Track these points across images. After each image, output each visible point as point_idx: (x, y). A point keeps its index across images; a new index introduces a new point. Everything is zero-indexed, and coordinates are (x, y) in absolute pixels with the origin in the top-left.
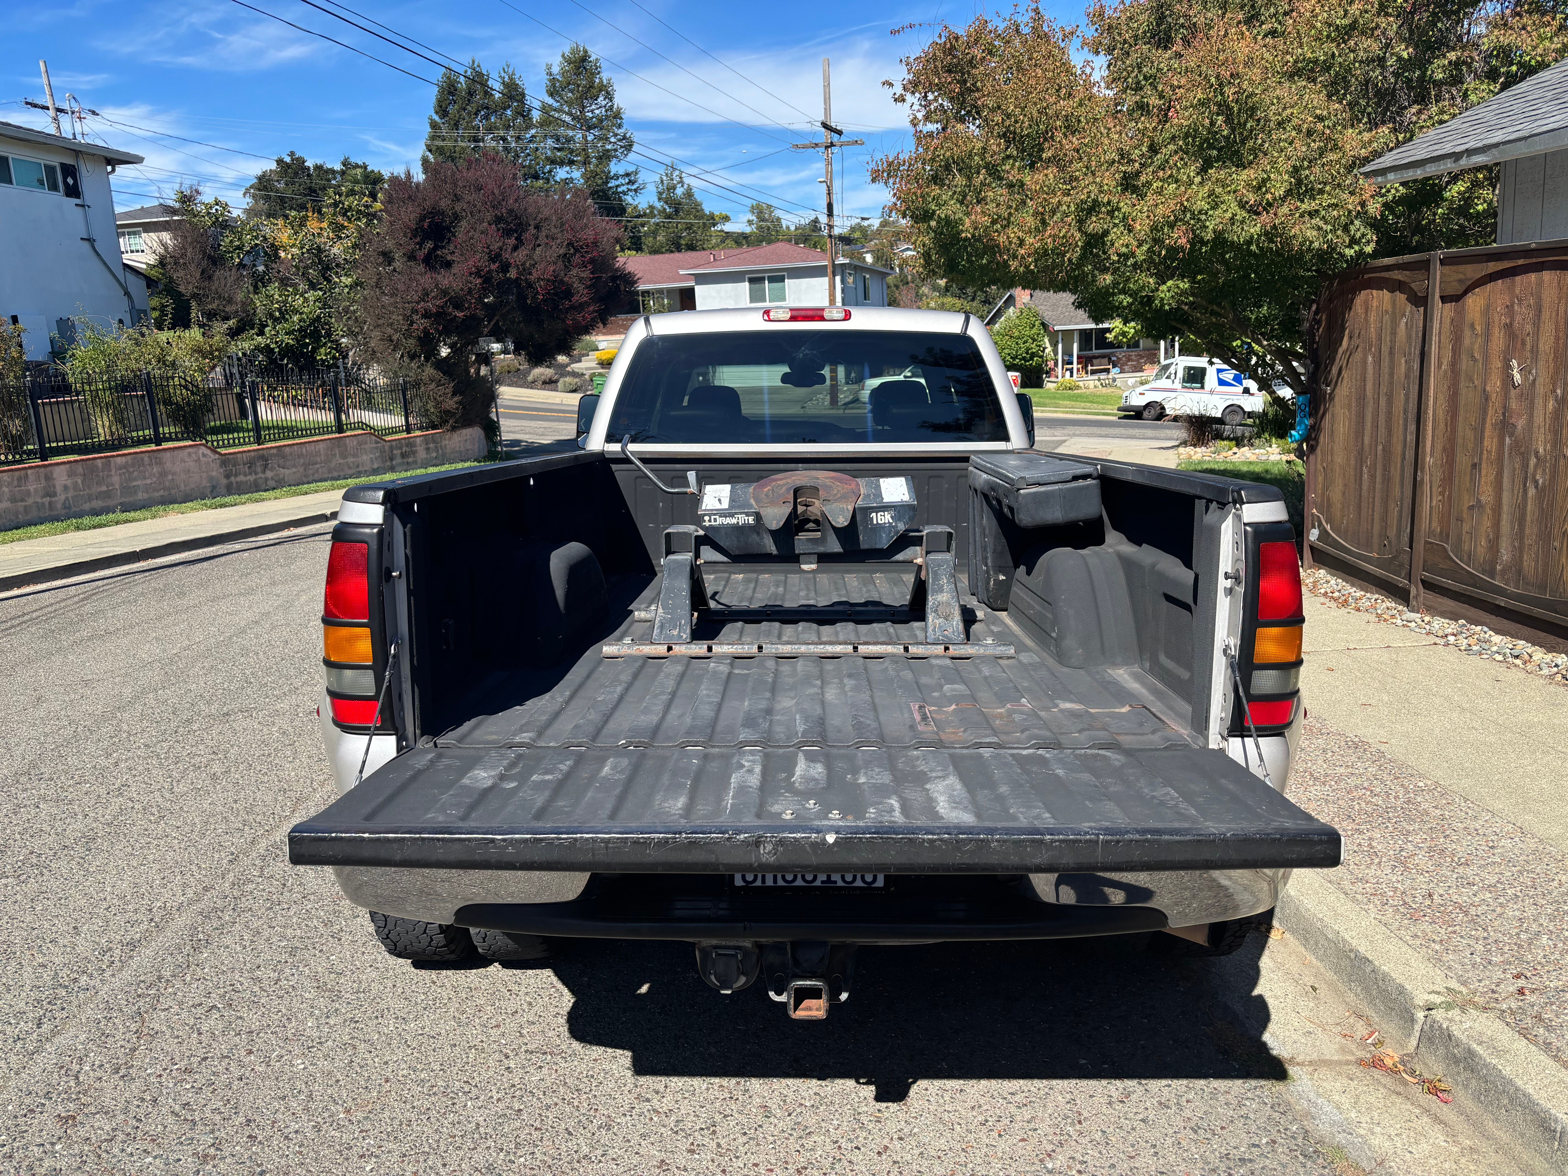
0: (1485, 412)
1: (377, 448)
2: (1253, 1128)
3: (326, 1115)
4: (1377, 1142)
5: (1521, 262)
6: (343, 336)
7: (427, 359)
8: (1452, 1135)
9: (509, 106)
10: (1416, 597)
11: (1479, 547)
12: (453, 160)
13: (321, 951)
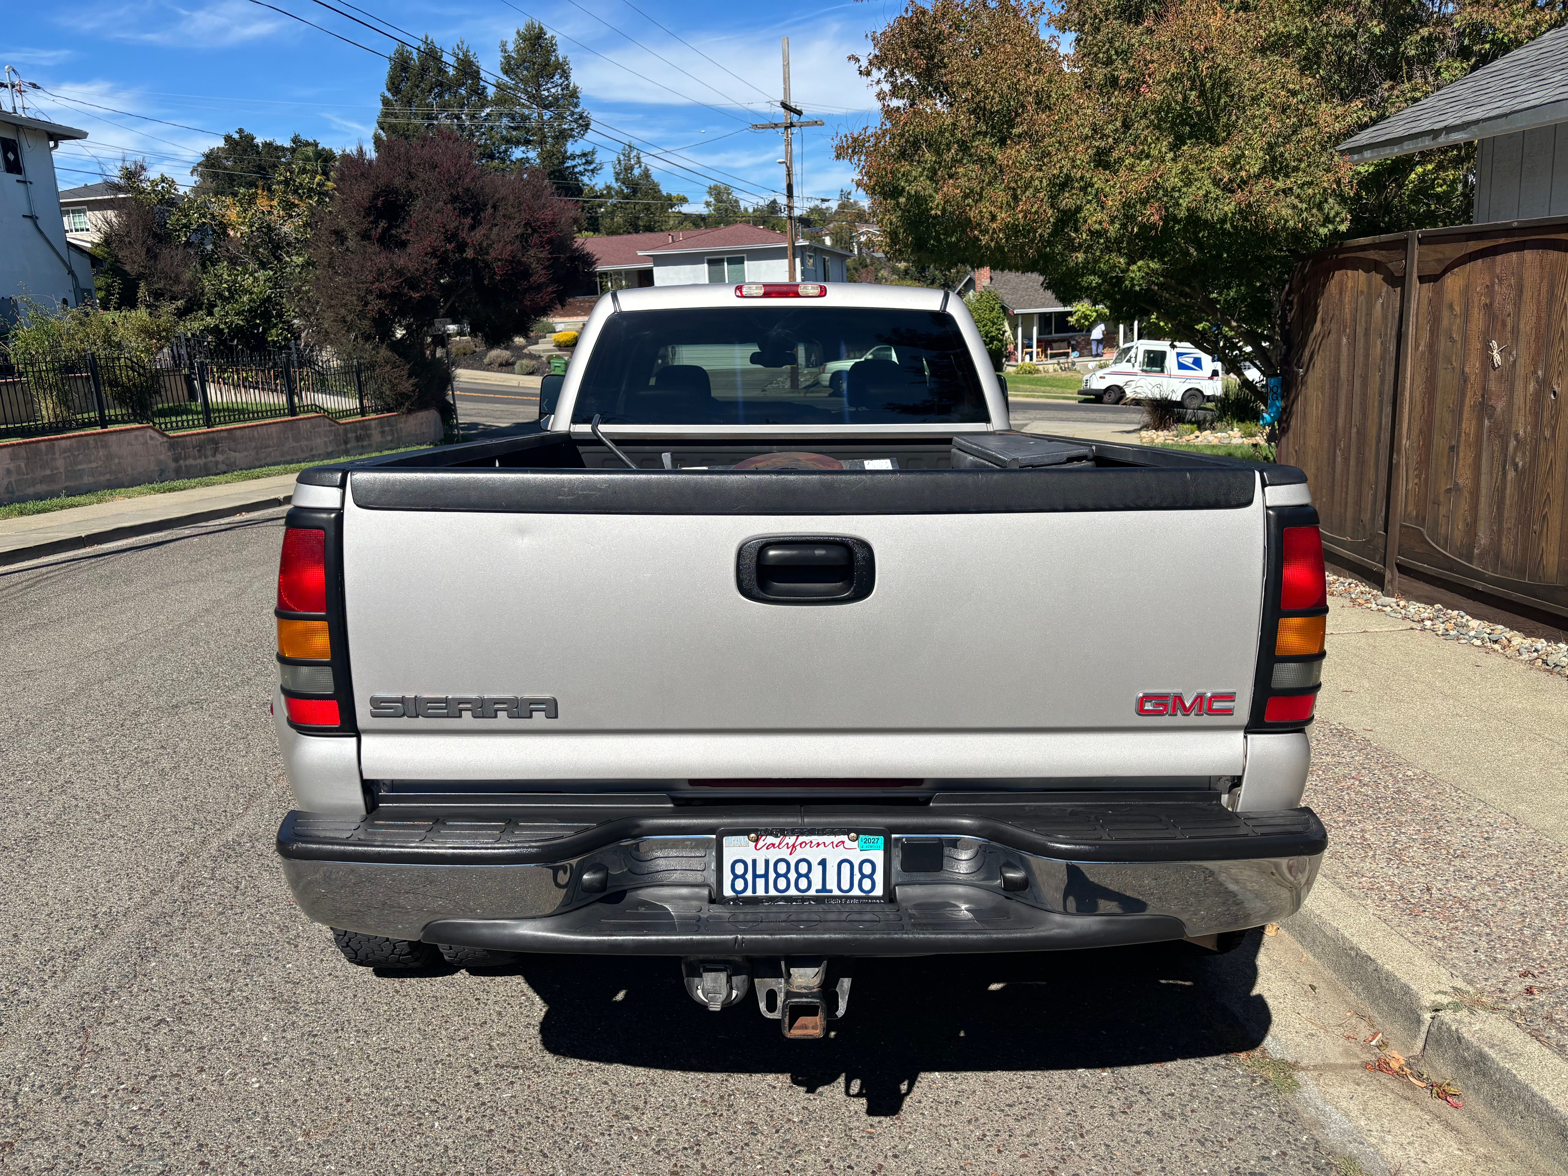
0: (1463, 394)
1: (331, 431)
2: (1262, 1139)
3: (283, 1138)
4: (1389, 1152)
5: (1502, 241)
6: (295, 317)
7: (382, 340)
8: (1465, 1144)
9: (464, 84)
10: (1391, 582)
11: (1456, 532)
12: (406, 138)
13: (276, 959)
